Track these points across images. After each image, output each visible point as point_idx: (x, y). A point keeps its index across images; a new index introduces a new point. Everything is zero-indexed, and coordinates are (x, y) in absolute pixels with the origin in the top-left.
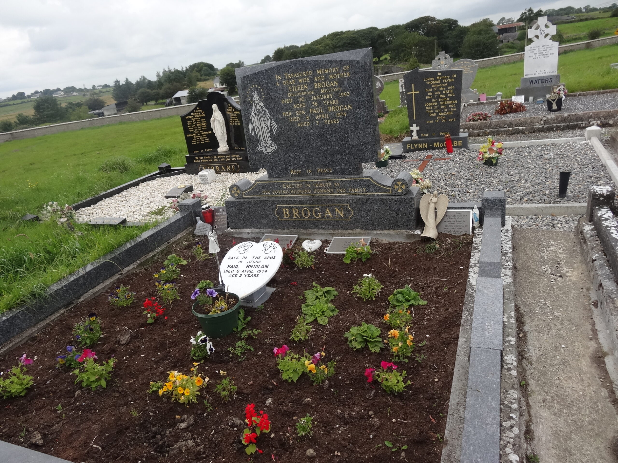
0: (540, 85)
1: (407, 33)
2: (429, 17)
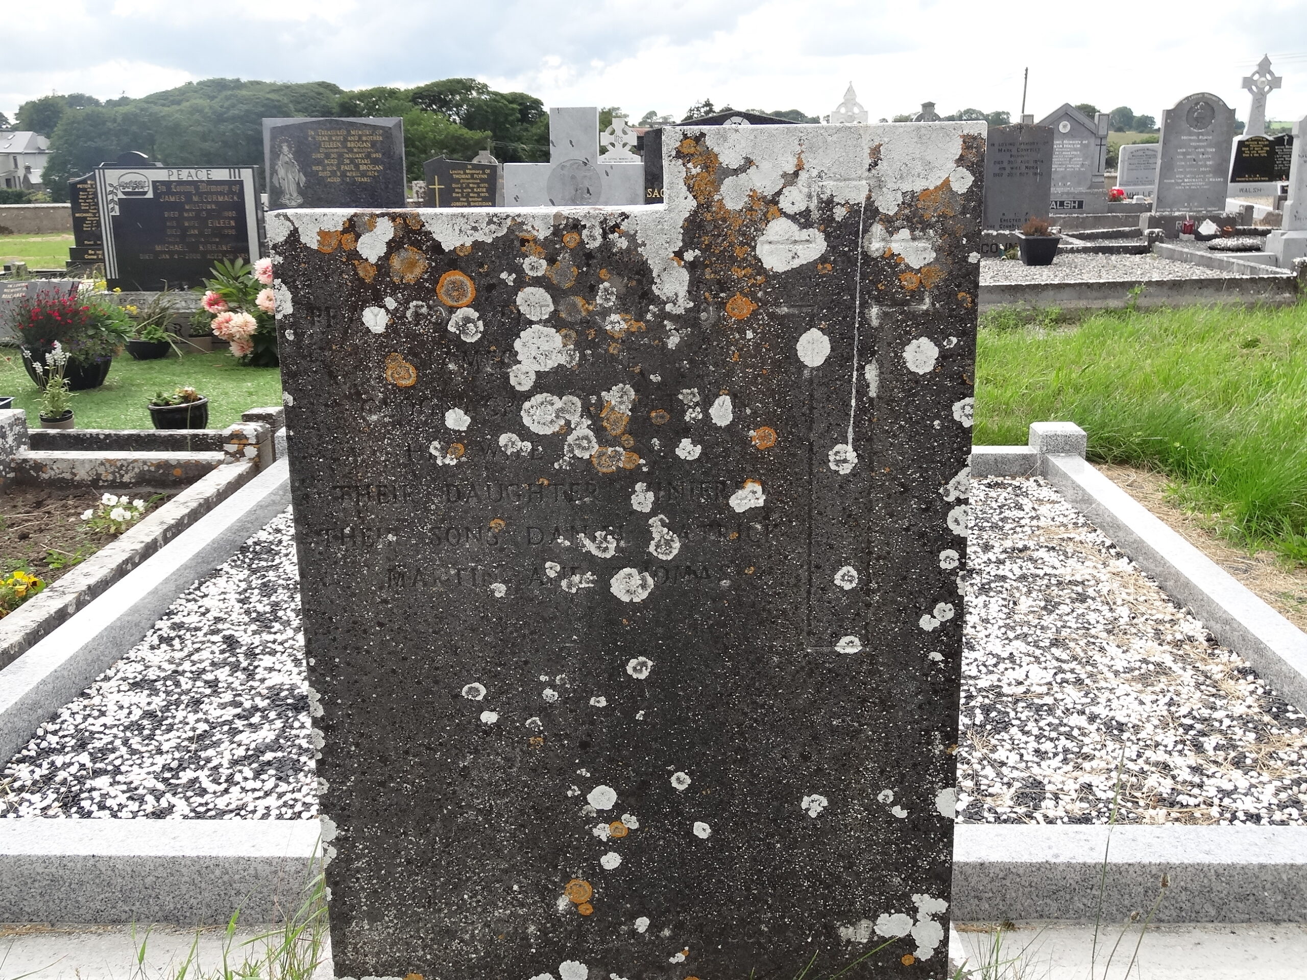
1: (415, 111)
2: (472, 80)
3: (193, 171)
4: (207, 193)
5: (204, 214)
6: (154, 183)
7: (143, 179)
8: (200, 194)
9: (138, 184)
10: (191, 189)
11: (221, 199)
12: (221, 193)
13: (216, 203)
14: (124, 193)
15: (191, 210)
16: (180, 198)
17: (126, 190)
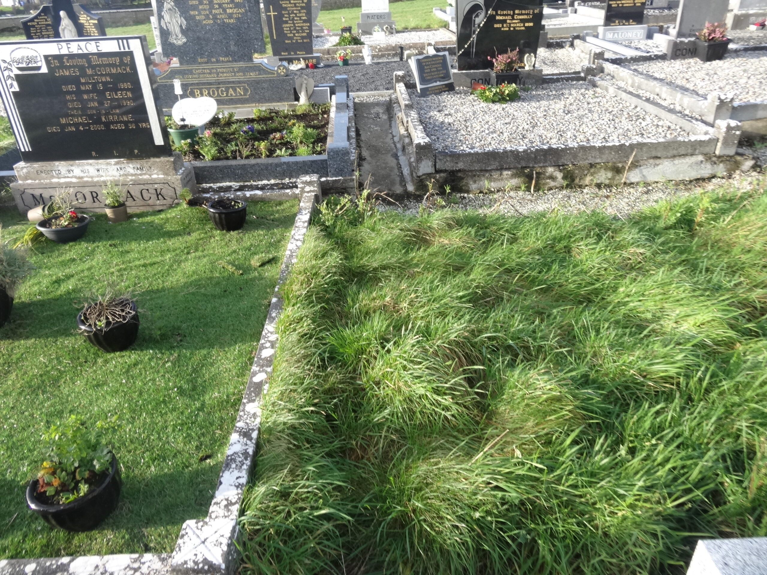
3: (82, 44)
5: (101, 86)
6: (46, 57)
7: (35, 54)
8: (93, 67)
9: (30, 60)
10: (83, 62)
11: (114, 71)
12: (114, 65)
13: (111, 75)
14: (20, 69)
15: (87, 83)
16: (74, 72)
17: (20, 66)
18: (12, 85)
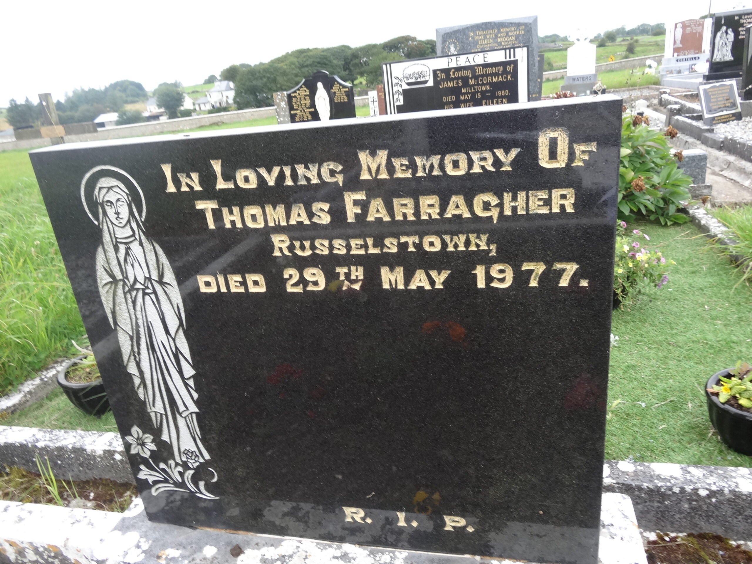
0: (581, 82)
1: (385, 54)
2: (409, 36)
3: (471, 56)
4: (482, 76)
5: (479, 96)
6: (435, 71)
7: (425, 69)
8: (475, 77)
9: (419, 75)
10: (469, 74)
11: (495, 80)
12: (496, 74)
13: (491, 84)
14: (408, 84)
15: (467, 93)
16: (457, 83)
17: (410, 81)
18: (398, 99)
